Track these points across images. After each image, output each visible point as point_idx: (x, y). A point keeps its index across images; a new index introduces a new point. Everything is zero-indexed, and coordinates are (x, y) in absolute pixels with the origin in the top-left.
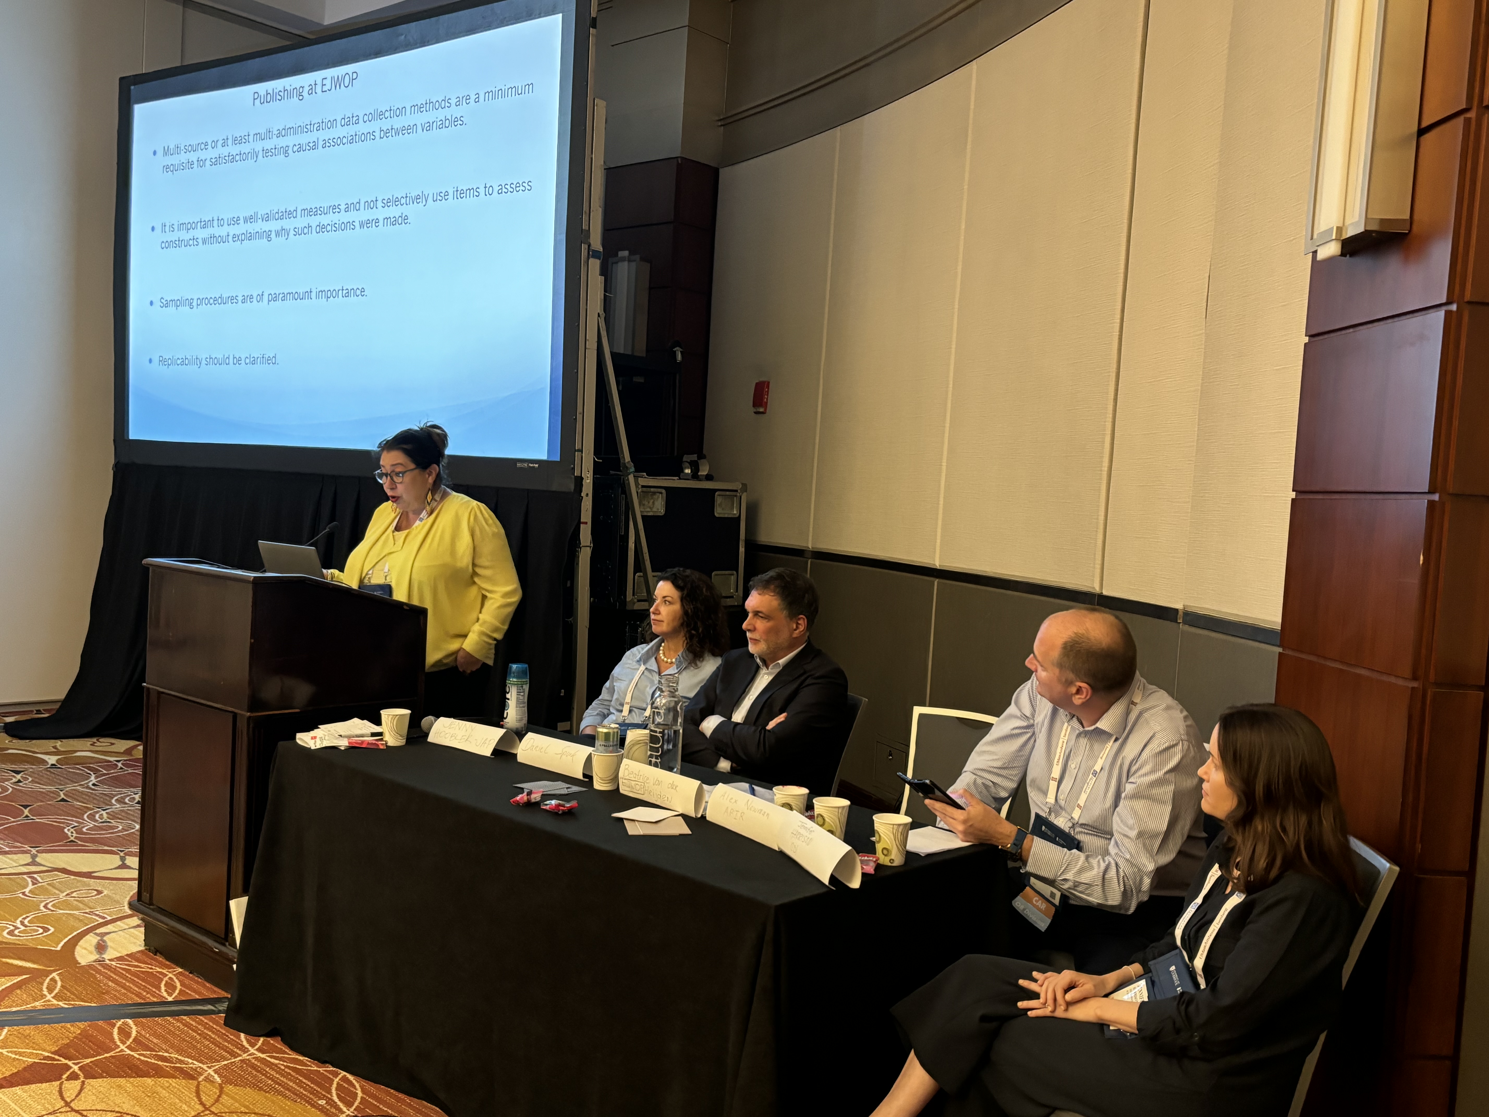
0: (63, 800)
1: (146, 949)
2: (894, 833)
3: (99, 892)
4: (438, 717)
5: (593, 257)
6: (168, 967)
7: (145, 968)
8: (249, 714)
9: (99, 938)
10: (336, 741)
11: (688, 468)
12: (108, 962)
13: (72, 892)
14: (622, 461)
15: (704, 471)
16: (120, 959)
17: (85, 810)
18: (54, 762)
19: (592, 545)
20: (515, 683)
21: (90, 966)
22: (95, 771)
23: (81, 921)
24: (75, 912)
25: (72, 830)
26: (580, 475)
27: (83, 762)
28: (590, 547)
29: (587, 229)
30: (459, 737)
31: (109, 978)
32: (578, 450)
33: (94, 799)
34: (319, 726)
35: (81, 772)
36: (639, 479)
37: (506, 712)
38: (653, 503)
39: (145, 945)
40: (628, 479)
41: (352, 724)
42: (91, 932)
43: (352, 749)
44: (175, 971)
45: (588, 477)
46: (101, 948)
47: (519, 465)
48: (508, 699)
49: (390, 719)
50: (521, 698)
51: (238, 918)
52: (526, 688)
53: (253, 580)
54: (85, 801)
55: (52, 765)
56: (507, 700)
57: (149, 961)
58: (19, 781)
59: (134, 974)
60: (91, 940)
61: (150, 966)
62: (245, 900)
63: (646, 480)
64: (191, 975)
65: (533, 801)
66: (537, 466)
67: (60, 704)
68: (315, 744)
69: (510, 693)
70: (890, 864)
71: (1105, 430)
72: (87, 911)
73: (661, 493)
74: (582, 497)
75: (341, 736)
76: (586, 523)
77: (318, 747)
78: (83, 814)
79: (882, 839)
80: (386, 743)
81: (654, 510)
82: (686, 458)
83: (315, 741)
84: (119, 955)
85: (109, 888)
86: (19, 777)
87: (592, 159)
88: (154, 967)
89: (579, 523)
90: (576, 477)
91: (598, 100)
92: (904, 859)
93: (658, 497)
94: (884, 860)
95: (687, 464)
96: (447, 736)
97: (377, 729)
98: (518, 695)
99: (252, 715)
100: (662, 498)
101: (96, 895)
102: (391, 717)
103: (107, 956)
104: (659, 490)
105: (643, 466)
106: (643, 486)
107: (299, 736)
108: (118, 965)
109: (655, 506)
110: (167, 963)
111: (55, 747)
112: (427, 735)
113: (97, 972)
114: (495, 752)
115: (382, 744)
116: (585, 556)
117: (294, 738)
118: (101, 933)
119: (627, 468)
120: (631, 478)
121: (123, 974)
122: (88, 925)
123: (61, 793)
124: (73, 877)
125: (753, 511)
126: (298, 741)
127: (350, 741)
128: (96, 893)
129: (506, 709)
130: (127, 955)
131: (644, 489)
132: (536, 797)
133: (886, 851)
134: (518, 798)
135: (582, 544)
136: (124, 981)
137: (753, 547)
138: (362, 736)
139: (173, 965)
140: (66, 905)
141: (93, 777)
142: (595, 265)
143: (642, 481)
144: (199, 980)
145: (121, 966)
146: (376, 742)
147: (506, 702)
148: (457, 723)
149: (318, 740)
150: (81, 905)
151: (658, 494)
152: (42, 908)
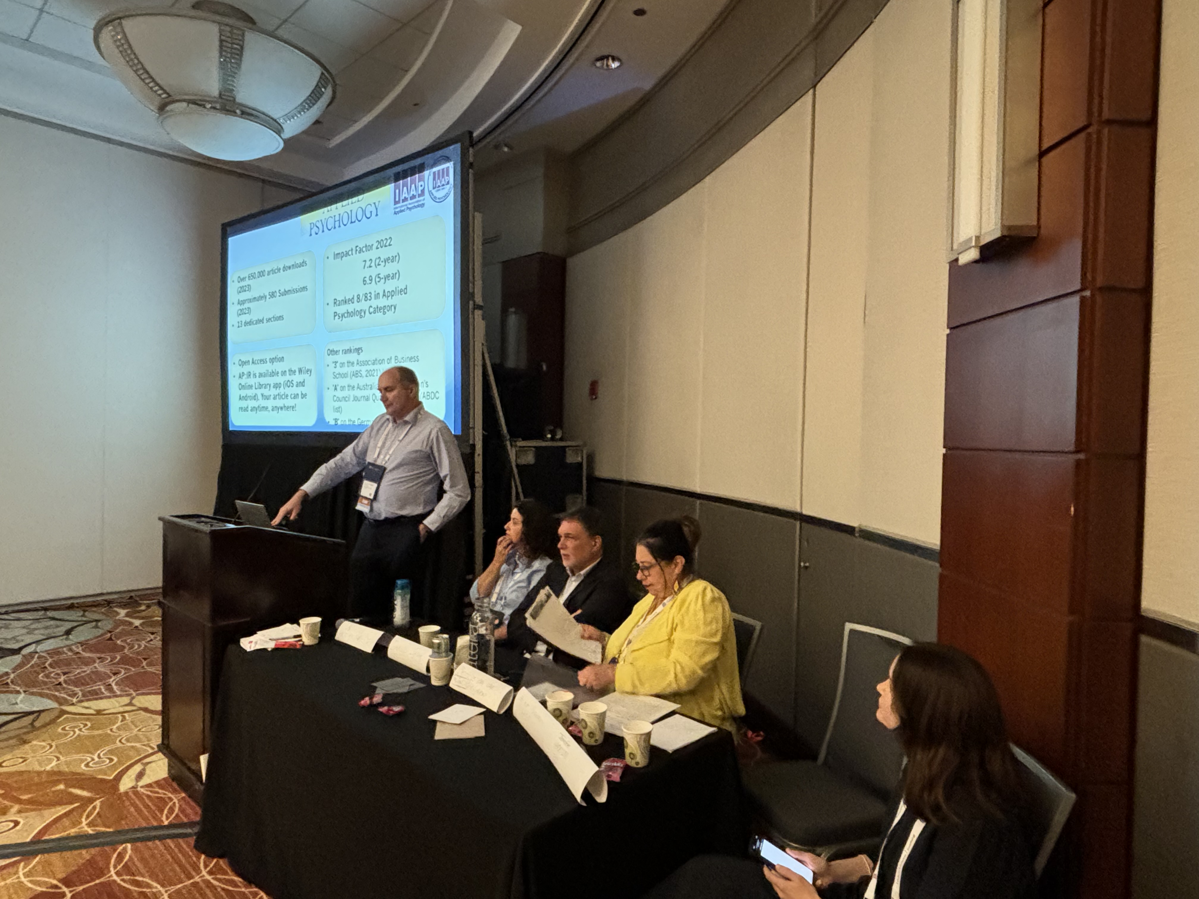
2: (638, 741)
4: (344, 620)
5: (477, 308)
6: (177, 792)
8: (211, 625)
9: (142, 767)
10: (265, 645)
12: (139, 789)
13: (143, 728)
14: (501, 433)
15: (558, 436)
16: (149, 786)
21: (125, 793)
24: (137, 744)
26: (473, 443)
28: (482, 487)
29: (473, 292)
30: (354, 638)
31: (133, 804)
32: (473, 427)
34: (259, 632)
36: (517, 442)
38: (526, 456)
39: (168, 774)
40: (506, 444)
41: (285, 628)
42: (140, 762)
43: (276, 650)
44: (179, 796)
45: (479, 444)
46: (140, 776)
49: (305, 626)
51: (204, 767)
53: (210, 532)
57: (167, 787)
59: (151, 800)
60: (136, 769)
62: (207, 756)
63: (521, 443)
64: (189, 800)
65: (375, 703)
70: (636, 766)
71: (799, 404)
73: (532, 450)
74: (476, 456)
75: (272, 639)
76: (478, 473)
77: (252, 649)
79: (629, 745)
80: (303, 643)
81: (527, 461)
82: (548, 428)
83: (251, 645)
84: (149, 782)
88: (167, 793)
90: (471, 445)
91: (477, 213)
94: (631, 764)
95: (549, 432)
96: (346, 635)
97: (298, 632)
100: (532, 453)
102: (307, 623)
103: (141, 784)
104: (530, 448)
105: (514, 435)
106: (518, 447)
107: (243, 640)
108: (144, 792)
110: (178, 788)
112: (334, 636)
113: (127, 799)
114: (375, 649)
115: (300, 644)
116: (478, 493)
117: (239, 642)
118: (146, 763)
119: (505, 436)
121: (144, 800)
122: (140, 756)
126: (241, 644)
127: (276, 643)
130: (154, 782)
132: (378, 700)
133: (633, 755)
134: (365, 700)
136: (142, 807)
137: (593, 480)
138: (287, 638)
139: (181, 791)
140: (137, 739)
142: (478, 313)
144: (193, 804)
146: (296, 643)
148: (354, 626)
149: (254, 643)
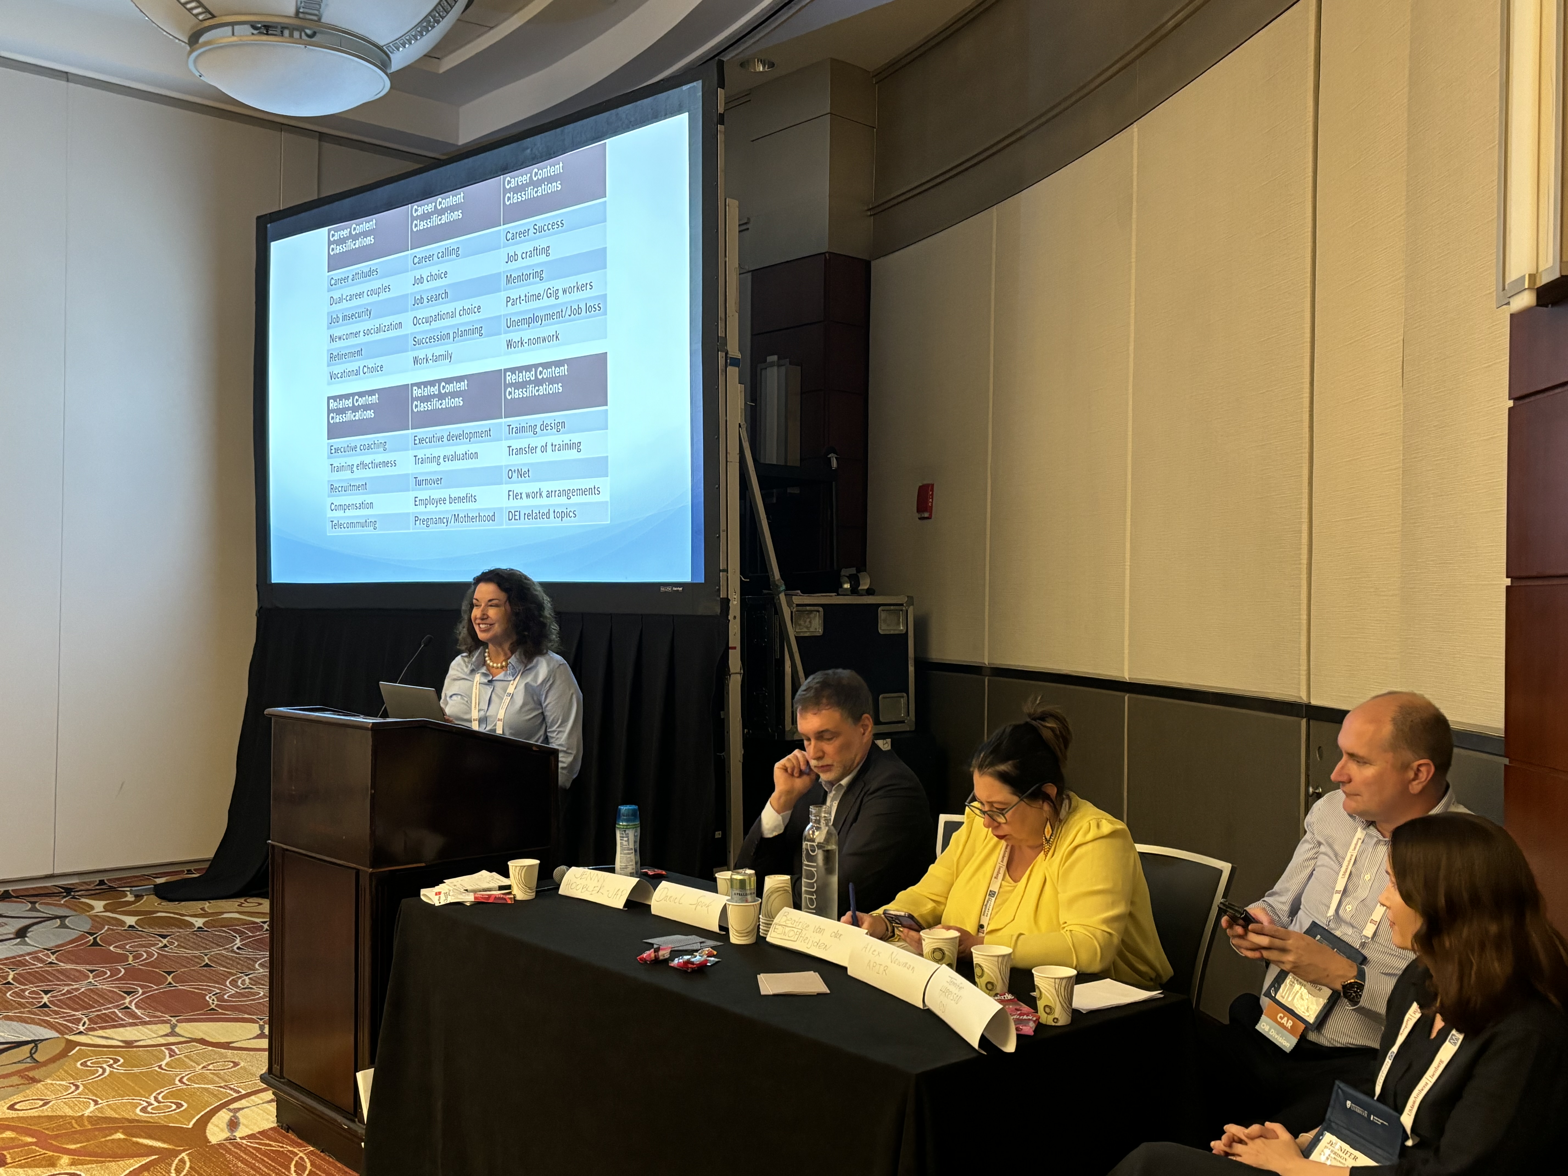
0: (207, 965)
1: (278, 1126)
2: (1057, 987)
3: (236, 1064)
4: (570, 867)
5: (731, 364)
6: (299, 1145)
7: (275, 1146)
9: (232, 1114)
10: (461, 897)
11: (847, 583)
12: (239, 1140)
13: (209, 1065)
14: (771, 579)
15: (865, 585)
16: (251, 1137)
17: (228, 975)
18: (201, 926)
19: (742, 671)
21: (220, 1145)
22: (241, 933)
23: (215, 1096)
24: (210, 1086)
25: (213, 997)
27: (229, 924)
28: (741, 674)
29: (723, 335)
30: (590, 889)
31: (238, 1158)
33: (238, 963)
34: (444, 881)
35: (227, 935)
38: (810, 622)
39: (278, 1122)
40: (779, 599)
41: (480, 877)
42: (224, 1108)
43: (478, 904)
44: (306, 1150)
45: (735, 599)
46: (233, 1124)
47: (662, 589)
49: (517, 871)
51: (365, 1091)
53: (372, 727)
54: (229, 966)
55: (199, 928)
57: (280, 1138)
58: (165, 946)
59: (265, 1154)
60: (224, 1116)
61: (281, 1145)
62: (371, 1072)
63: (800, 599)
64: (322, 1154)
65: (661, 958)
66: (681, 589)
67: (210, 862)
68: (439, 900)
70: (1054, 1024)
71: (1301, 518)
72: (222, 1085)
73: (818, 611)
74: (729, 621)
75: (467, 890)
76: (735, 648)
77: (443, 903)
78: (226, 980)
79: (1043, 996)
80: (514, 897)
83: (440, 897)
84: (250, 1132)
85: (245, 1059)
86: (165, 941)
87: (726, 262)
88: (285, 1146)
89: (727, 648)
90: (722, 599)
91: (730, 200)
92: (1070, 1018)
93: (815, 616)
94: (1046, 1019)
96: (578, 888)
97: (505, 881)
99: (374, 871)
101: (232, 1067)
102: (518, 868)
103: (238, 1134)
104: (816, 608)
105: (796, 583)
107: (423, 891)
108: (249, 1144)
109: (813, 626)
110: (299, 1141)
111: (202, 909)
112: (558, 888)
113: (227, 1152)
114: (629, 903)
115: (511, 898)
116: (735, 683)
118: (234, 1109)
119: (777, 586)
120: (782, 597)
121: (253, 1153)
122: (221, 1100)
123: (206, 958)
124: (210, 1048)
125: (922, 627)
126: (422, 897)
127: (477, 896)
128: (232, 1064)
130: (259, 1133)
131: (800, 608)
132: (664, 954)
133: (1049, 1009)
134: (645, 955)
135: (732, 671)
136: (254, 1162)
139: (305, 1144)
140: (202, 1078)
141: (238, 941)
142: (733, 372)
143: (796, 600)
144: (331, 1159)
145: (252, 1145)
148: (588, 873)
149: (442, 896)
150: (217, 1079)
151: (815, 613)
152: (177, 1082)
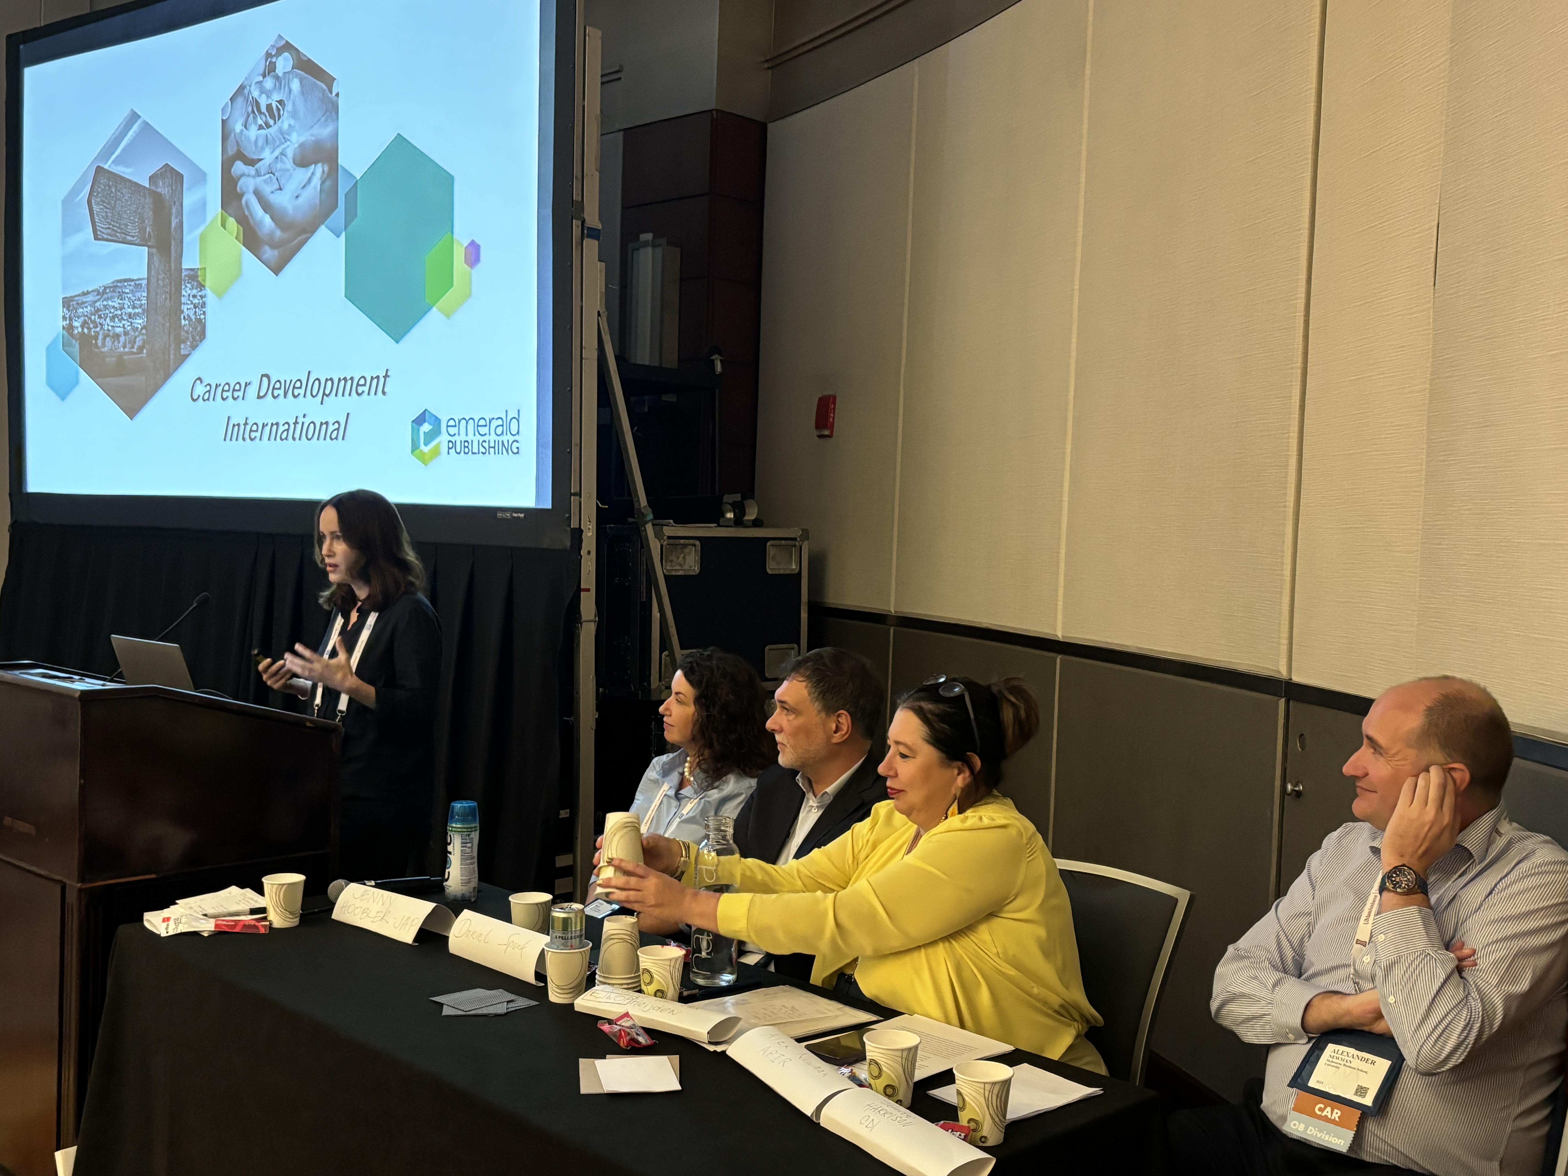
2: (987, 1096)
4: (349, 882)
5: (589, 236)
8: (79, 885)
10: (197, 924)
11: (730, 511)
15: (751, 515)
19: (597, 619)
20: (459, 830)
26: (578, 527)
28: (595, 622)
29: (580, 199)
30: (372, 914)
32: (575, 494)
34: (177, 901)
36: (665, 528)
37: (447, 871)
38: (684, 558)
40: (645, 530)
41: (228, 895)
43: (219, 935)
45: (589, 529)
47: (499, 515)
48: (450, 853)
49: (274, 890)
50: (468, 850)
52: (476, 836)
53: (80, 696)
56: (448, 855)
63: (672, 530)
66: (522, 515)
68: (167, 929)
69: (452, 845)
73: (694, 545)
74: (581, 556)
75: (205, 915)
76: (588, 590)
77: (171, 933)
79: (968, 1105)
80: (271, 924)
81: (686, 567)
82: (728, 498)
83: (168, 925)
87: (584, 107)
89: (579, 590)
90: (573, 530)
92: (1003, 1135)
93: (691, 551)
95: (729, 507)
96: (357, 911)
97: (259, 901)
98: (462, 847)
99: (84, 886)
100: (695, 551)
104: (692, 541)
106: (669, 538)
107: (147, 916)
109: (687, 563)
112: (331, 910)
115: (265, 926)
116: (587, 634)
117: (141, 919)
120: (649, 528)
125: (818, 564)
126: (146, 924)
127: (219, 922)
129: (448, 866)
131: (671, 541)
133: (974, 1124)
135: (584, 618)
138: (237, 914)
142: (591, 246)
143: (668, 531)
146: (257, 924)
147: (447, 856)
148: (371, 893)
149: (171, 923)
151: (691, 547)
